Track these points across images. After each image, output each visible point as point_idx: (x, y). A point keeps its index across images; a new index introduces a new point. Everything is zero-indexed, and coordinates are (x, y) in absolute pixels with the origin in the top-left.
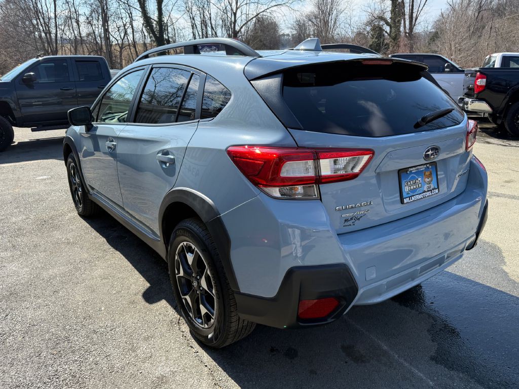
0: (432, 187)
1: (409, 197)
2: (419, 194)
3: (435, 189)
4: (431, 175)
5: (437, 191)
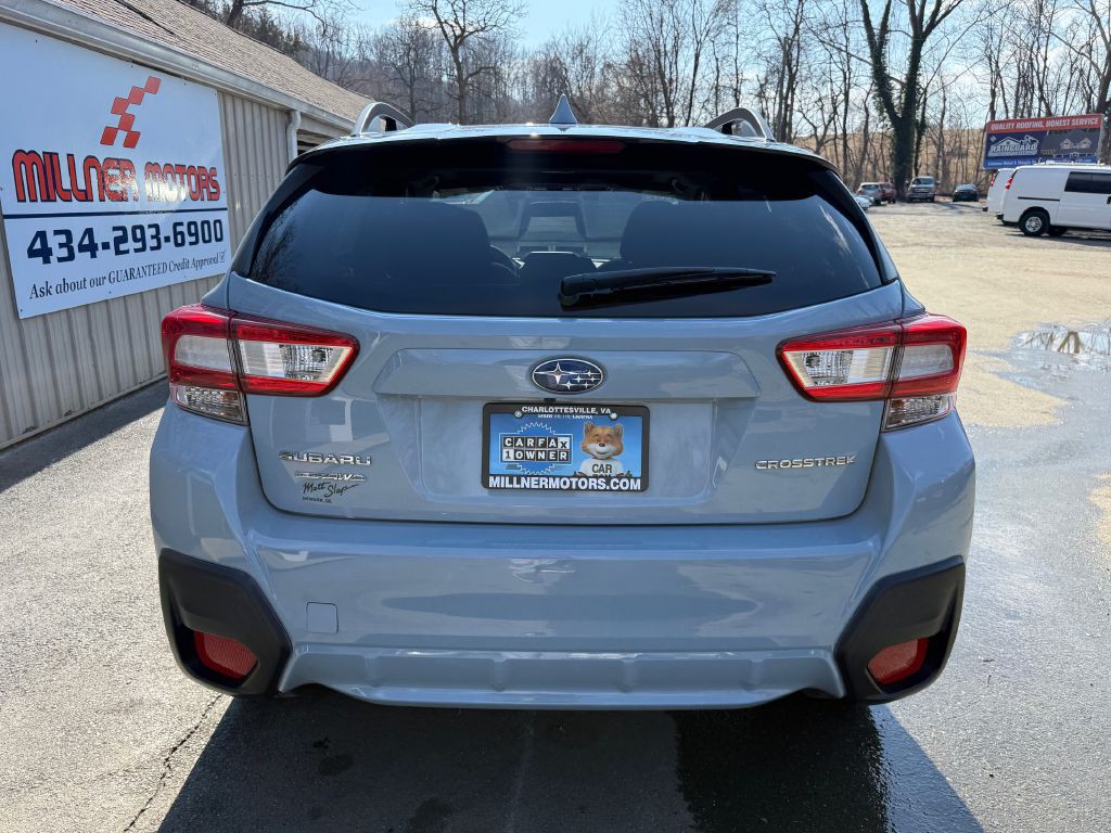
1: (511, 477)
3: (629, 477)
4: (615, 437)
5: (637, 485)
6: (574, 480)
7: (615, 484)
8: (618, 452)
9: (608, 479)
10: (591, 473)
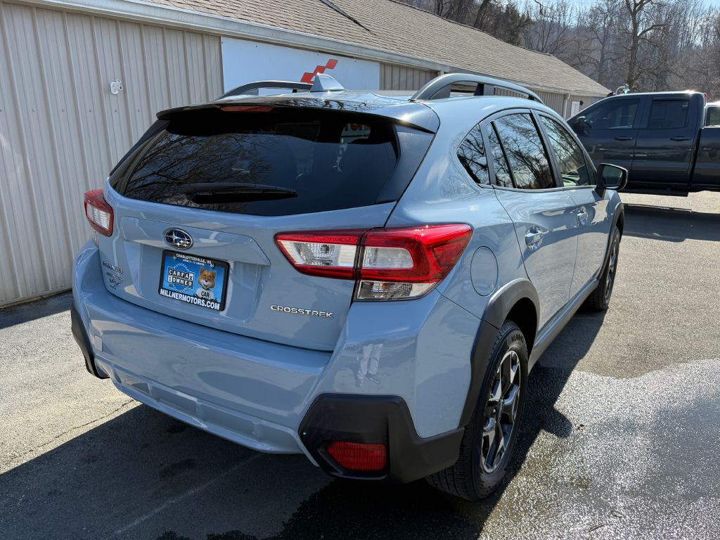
0: (212, 296)
1: (169, 290)
2: (185, 295)
3: (215, 302)
4: (211, 278)
5: (217, 307)
6: (192, 298)
7: (209, 304)
8: (212, 287)
9: (206, 300)
10: (200, 296)
